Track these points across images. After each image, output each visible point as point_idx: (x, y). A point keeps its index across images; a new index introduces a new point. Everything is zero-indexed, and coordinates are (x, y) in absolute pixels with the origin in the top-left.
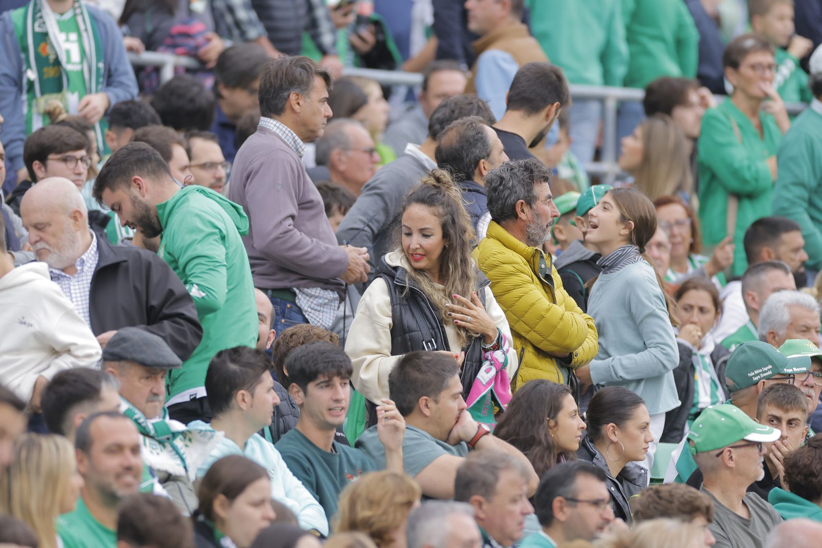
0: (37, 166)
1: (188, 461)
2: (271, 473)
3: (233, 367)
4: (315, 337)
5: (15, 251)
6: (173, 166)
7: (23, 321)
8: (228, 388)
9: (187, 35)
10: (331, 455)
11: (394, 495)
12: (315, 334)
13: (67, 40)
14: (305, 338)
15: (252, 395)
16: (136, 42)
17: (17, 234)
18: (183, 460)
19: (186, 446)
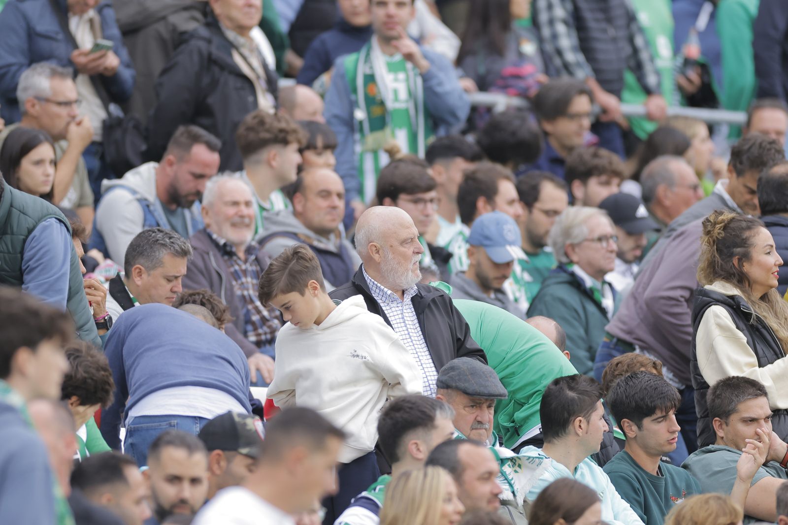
0: (388, 203)
1: (516, 487)
2: (601, 496)
3: (571, 394)
4: (638, 365)
6: (500, 200)
7: (356, 354)
8: (566, 415)
9: (518, 77)
10: (657, 478)
11: (717, 516)
12: (638, 362)
13: (396, 80)
14: (628, 366)
15: (588, 422)
16: (469, 83)
18: (511, 485)
19: (516, 471)
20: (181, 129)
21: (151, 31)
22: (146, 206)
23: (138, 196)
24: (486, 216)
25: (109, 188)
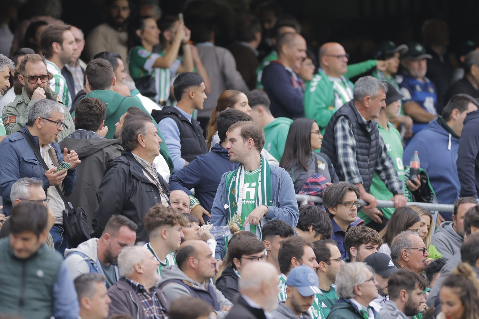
0: (236, 261)
5: (218, 310)
6: (305, 258)
9: (317, 183)
17: (218, 301)
20: (114, 217)
21: (93, 157)
22: (91, 264)
23: (87, 258)
24: (296, 269)
25: (69, 254)
